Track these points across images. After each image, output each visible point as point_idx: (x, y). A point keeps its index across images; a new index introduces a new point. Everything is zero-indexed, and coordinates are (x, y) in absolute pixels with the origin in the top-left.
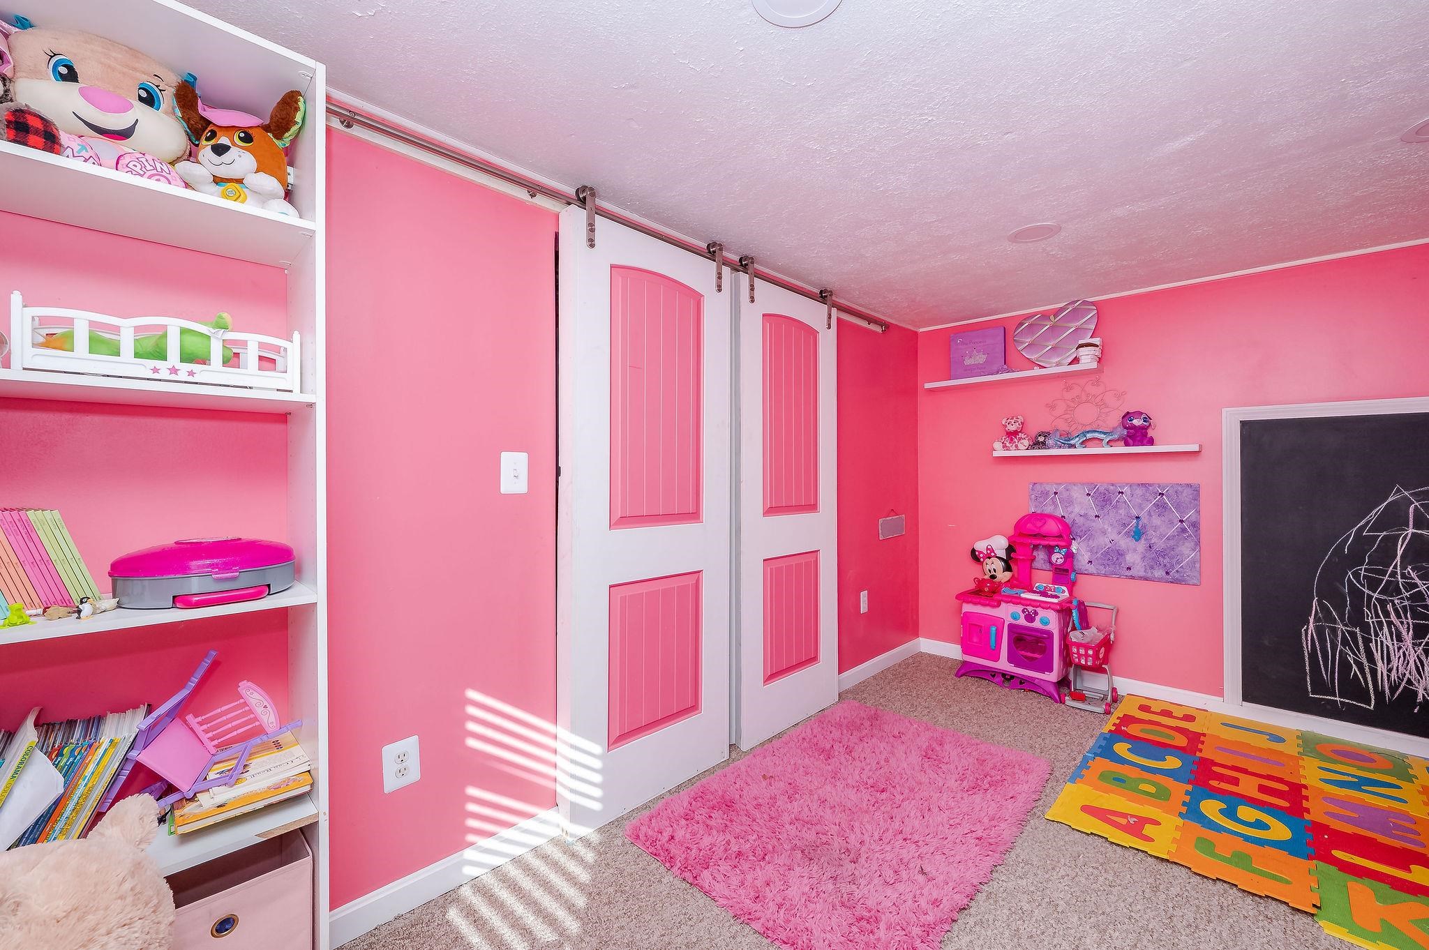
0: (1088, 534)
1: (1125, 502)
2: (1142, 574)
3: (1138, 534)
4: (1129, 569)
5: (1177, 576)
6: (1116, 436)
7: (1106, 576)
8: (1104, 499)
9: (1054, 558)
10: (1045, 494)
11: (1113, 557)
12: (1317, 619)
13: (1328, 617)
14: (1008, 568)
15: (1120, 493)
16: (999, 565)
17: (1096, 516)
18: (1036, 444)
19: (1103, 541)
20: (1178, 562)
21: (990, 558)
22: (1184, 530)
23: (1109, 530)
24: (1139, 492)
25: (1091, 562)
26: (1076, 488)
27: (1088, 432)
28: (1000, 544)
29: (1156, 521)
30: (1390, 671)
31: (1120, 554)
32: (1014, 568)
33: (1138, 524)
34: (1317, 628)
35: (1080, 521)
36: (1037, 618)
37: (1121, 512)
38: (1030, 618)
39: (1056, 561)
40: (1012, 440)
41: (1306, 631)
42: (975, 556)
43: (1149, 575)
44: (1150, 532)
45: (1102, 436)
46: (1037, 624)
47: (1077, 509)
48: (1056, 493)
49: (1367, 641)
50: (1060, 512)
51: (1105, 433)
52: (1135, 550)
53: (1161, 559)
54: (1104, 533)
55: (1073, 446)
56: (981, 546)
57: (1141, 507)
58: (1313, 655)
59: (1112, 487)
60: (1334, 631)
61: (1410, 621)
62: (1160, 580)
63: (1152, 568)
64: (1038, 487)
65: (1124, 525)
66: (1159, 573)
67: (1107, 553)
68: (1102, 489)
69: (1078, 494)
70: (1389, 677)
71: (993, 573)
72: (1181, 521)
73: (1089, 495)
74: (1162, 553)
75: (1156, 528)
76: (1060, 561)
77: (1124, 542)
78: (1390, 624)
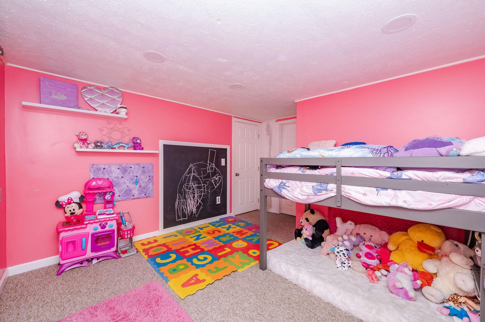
0: (118, 184)
1: (132, 171)
2: (137, 197)
3: (136, 182)
4: (134, 196)
5: (148, 195)
6: (130, 146)
7: (125, 200)
8: (124, 170)
9: (106, 197)
10: (99, 169)
11: (128, 192)
12: (178, 200)
13: (180, 199)
14: (81, 207)
15: (130, 167)
16: (74, 206)
17: (122, 177)
18: (97, 146)
19: (125, 187)
20: (148, 190)
21: (70, 204)
22: (150, 179)
23: (127, 182)
24: (137, 167)
25: (120, 196)
26: (113, 166)
27: (120, 143)
28: (76, 195)
29: (142, 177)
30: (189, 208)
31: (131, 191)
32: (84, 206)
33: (137, 179)
34: (178, 202)
35: (115, 180)
36: (107, 226)
37: (131, 174)
38: (103, 227)
39: (108, 198)
40: (84, 143)
41: (176, 203)
42: (59, 205)
43: (140, 196)
44: (140, 181)
45: (125, 145)
46: (107, 228)
47: (114, 175)
48: (104, 169)
49: (186, 202)
50: (106, 177)
51: (126, 144)
52: (135, 188)
53: (143, 190)
54: (125, 183)
55: (115, 148)
56: (63, 199)
57: (137, 172)
58: (177, 209)
59: (127, 165)
60: (181, 201)
61: (192, 195)
62: (143, 198)
63: (141, 194)
64: (95, 166)
65: (132, 180)
66: (143, 195)
67: (126, 191)
68: (124, 166)
69: (114, 168)
70: (189, 210)
71: (72, 211)
72: (149, 176)
73: (119, 169)
74: (144, 188)
75: (142, 180)
76: (109, 198)
77: (131, 186)
78: (190, 197)
